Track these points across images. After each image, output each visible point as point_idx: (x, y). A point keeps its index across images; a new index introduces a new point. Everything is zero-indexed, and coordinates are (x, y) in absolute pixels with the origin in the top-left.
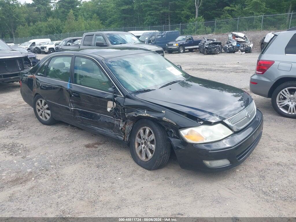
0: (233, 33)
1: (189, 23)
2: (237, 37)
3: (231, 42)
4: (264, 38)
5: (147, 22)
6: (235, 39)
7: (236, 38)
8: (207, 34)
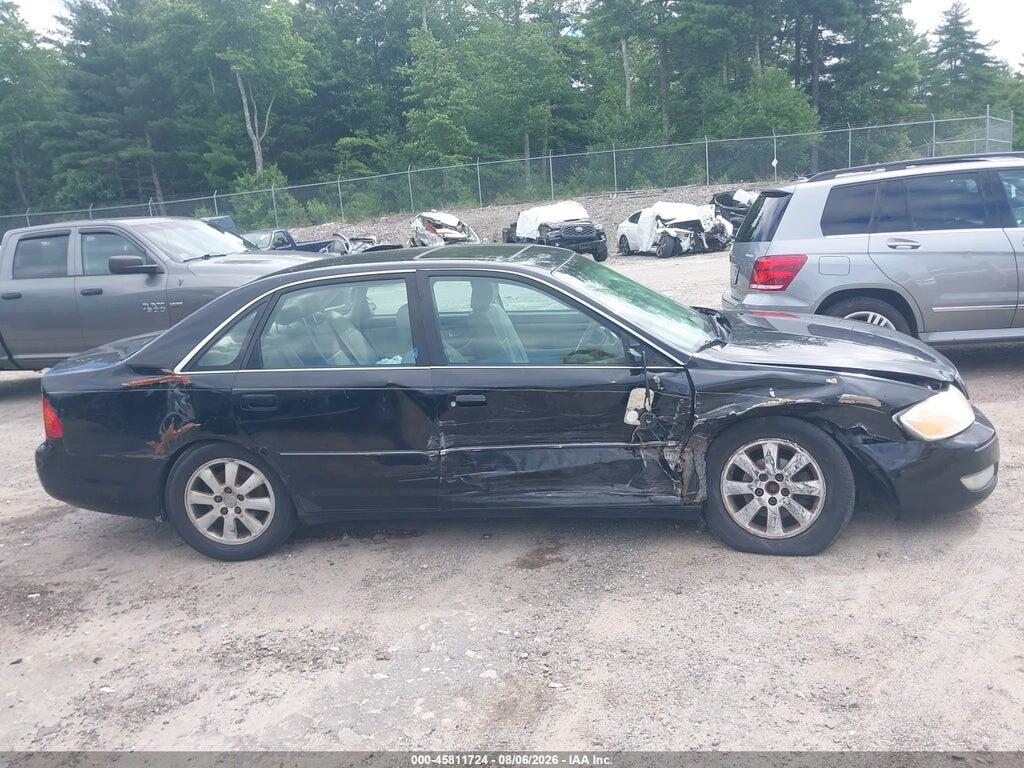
0: (425, 214)
1: (235, 191)
2: (440, 226)
3: (426, 241)
4: (514, 226)
5: (68, 191)
6: (435, 232)
7: (438, 231)
8: (315, 223)
